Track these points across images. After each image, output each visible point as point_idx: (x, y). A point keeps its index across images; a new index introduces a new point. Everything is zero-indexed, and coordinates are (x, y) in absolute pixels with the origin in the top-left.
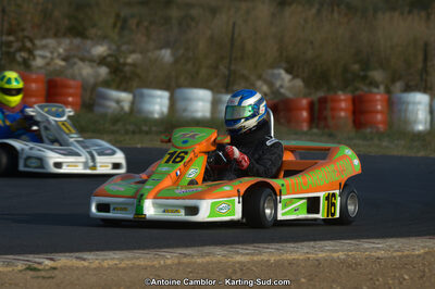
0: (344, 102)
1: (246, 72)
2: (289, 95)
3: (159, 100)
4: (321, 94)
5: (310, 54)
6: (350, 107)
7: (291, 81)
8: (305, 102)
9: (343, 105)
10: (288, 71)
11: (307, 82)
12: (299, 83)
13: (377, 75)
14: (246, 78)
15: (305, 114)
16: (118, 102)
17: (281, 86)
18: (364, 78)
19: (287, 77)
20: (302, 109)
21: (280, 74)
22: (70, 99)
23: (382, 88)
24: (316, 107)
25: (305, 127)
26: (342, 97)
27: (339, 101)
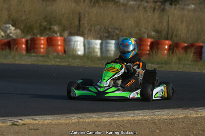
0: (42, 41)
2: (14, 37)
4: (29, 37)
5: (24, 17)
6: (46, 43)
7: (14, 30)
8: (24, 40)
9: (42, 42)
10: (13, 26)
11: (23, 31)
12: (18, 31)
13: (56, 28)
15: (24, 46)
17: (10, 33)
18: (50, 29)
19: (13, 28)
20: (22, 44)
21: (9, 27)
23: (58, 34)
24: (29, 42)
25: (24, 52)
26: (42, 38)
27: (41, 40)
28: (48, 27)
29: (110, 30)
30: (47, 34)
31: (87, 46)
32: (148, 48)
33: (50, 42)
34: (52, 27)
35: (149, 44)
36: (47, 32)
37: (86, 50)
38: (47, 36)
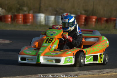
9: (20, 17)
20: (8, 18)
24: (13, 17)
26: (20, 15)
28: (21, 8)
29: (57, 10)
31: (46, 20)
32: (83, 20)
34: (23, 8)
35: (84, 18)
37: (46, 22)
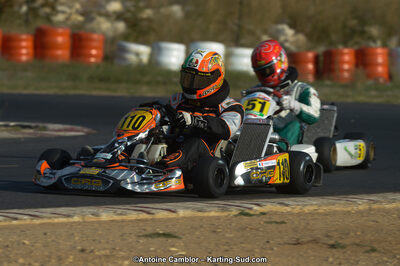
0: (347, 57)
1: (252, 27)
2: (293, 49)
3: (175, 53)
4: (321, 49)
5: (312, 10)
7: (294, 35)
8: (310, 55)
10: (292, 26)
11: (309, 37)
12: (301, 38)
13: (374, 31)
14: (252, 33)
15: (311, 66)
16: (137, 54)
17: (286, 41)
18: (363, 33)
19: (290, 32)
20: (307, 62)
21: (283, 30)
22: (94, 52)
23: (379, 43)
24: (322, 58)
25: (311, 78)
26: (346, 51)
27: (343, 54)
28: (359, 28)
30: (356, 43)
33: (363, 59)
34: (367, 29)
36: (357, 39)
38: (356, 47)
